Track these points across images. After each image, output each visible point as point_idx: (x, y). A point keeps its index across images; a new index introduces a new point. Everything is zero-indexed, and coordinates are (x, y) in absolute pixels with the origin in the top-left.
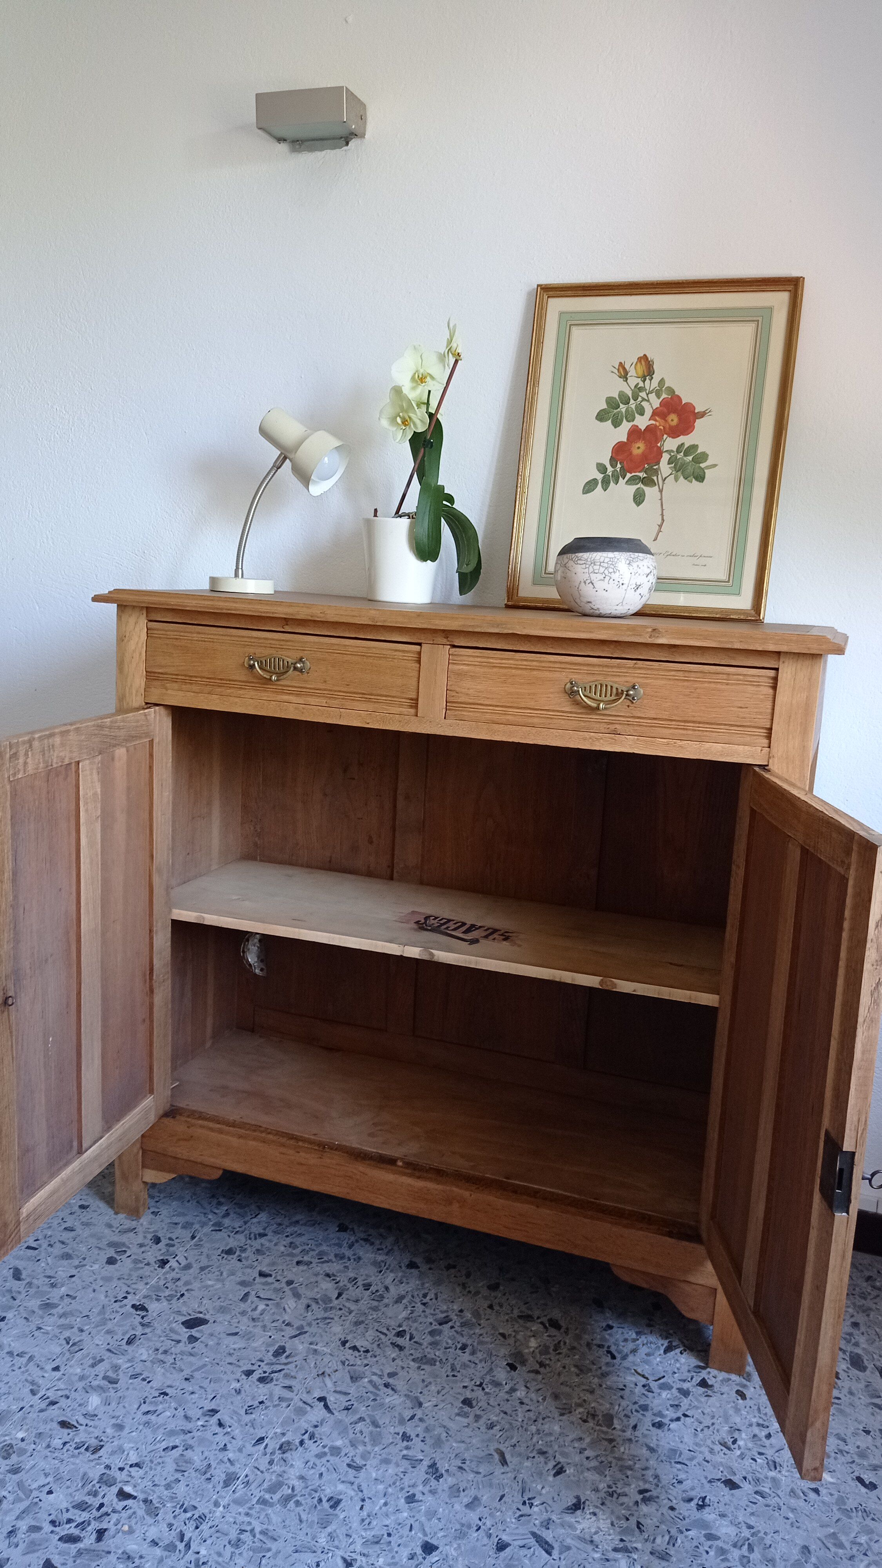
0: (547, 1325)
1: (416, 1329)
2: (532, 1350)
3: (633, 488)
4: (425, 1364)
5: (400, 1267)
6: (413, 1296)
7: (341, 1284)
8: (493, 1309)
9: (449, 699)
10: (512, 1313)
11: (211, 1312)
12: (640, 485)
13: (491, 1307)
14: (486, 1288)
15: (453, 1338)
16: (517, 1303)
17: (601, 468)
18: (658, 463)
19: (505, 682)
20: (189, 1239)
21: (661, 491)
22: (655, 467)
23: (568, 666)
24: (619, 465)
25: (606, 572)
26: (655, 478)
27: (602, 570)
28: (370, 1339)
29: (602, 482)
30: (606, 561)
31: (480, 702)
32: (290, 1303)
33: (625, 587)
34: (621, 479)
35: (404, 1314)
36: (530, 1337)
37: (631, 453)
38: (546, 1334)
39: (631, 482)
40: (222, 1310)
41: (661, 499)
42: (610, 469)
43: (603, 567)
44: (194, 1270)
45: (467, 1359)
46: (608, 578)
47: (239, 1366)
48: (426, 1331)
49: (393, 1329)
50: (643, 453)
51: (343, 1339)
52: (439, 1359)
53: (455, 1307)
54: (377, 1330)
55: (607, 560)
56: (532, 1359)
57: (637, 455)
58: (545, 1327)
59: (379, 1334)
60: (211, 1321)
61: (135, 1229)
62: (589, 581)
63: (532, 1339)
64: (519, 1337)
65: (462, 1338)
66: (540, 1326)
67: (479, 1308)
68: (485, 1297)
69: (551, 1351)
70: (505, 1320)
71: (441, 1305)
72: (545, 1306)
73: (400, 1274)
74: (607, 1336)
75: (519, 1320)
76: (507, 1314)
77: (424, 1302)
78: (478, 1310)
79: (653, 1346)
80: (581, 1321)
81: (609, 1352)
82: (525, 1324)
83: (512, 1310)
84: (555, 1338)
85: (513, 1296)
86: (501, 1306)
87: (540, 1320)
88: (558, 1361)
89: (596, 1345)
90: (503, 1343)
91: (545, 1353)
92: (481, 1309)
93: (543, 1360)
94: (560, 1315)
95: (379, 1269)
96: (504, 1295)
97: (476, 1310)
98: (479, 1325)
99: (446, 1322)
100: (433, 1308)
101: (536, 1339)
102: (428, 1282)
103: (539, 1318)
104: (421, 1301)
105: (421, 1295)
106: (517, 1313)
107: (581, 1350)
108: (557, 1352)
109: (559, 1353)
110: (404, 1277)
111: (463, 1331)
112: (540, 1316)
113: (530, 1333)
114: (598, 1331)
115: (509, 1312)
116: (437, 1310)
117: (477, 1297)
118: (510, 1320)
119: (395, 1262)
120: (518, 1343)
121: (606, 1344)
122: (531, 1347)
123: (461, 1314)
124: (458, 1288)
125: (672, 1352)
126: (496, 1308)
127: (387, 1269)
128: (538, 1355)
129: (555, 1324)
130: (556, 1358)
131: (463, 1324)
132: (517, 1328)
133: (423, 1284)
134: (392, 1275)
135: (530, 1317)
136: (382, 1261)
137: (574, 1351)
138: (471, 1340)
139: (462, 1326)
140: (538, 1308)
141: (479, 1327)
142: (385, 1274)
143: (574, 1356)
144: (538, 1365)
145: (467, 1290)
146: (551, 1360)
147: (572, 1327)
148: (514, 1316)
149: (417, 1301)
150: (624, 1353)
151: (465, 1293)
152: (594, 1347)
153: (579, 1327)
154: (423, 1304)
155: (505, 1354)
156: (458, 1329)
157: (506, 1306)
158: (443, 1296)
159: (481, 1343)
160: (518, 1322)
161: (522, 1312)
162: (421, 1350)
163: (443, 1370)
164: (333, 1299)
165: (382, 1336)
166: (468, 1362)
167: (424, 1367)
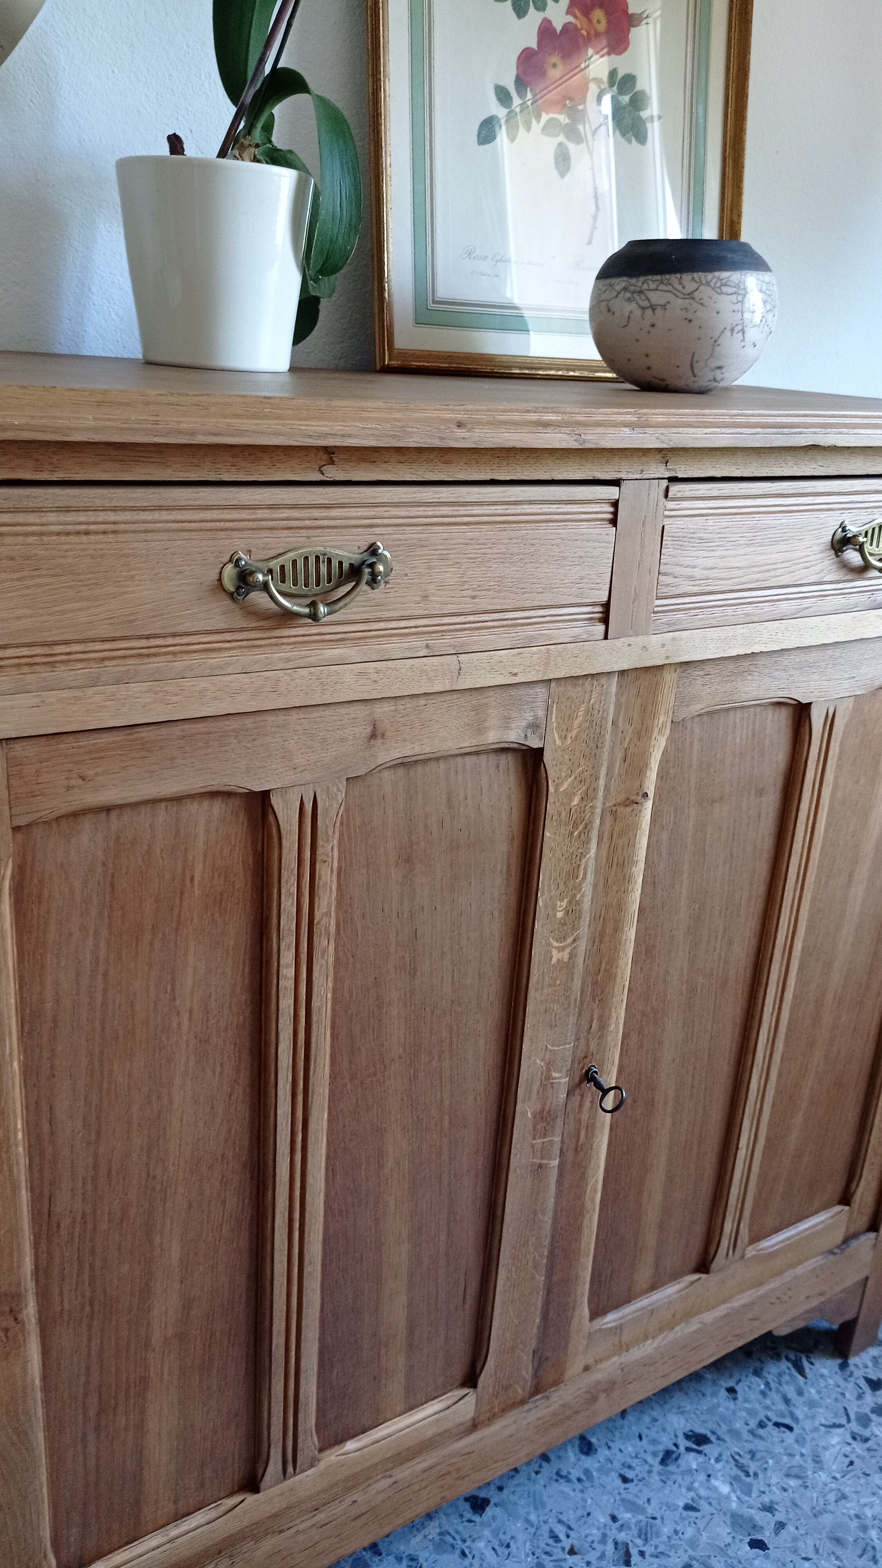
0: (694, 1447)
2: (734, 1498)
3: (552, 143)
5: (470, 1521)
8: (632, 1481)
10: (651, 1466)
12: (562, 138)
13: (625, 1480)
14: (583, 1457)
16: (633, 1446)
17: (503, 95)
21: (590, 153)
22: (579, 107)
29: (506, 125)
34: (534, 122)
36: (708, 1481)
38: (712, 1461)
39: (548, 129)
42: (516, 99)
53: (602, 1520)
56: (753, 1512)
58: (699, 1452)
63: (715, 1483)
64: (703, 1492)
65: (671, 1559)
66: (692, 1455)
67: (619, 1494)
68: (600, 1470)
69: (748, 1480)
70: (662, 1484)
71: (587, 1532)
72: (657, 1423)
73: (487, 1533)
74: (747, 1405)
75: (670, 1468)
76: (650, 1472)
77: (567, 1549)
78: (623, 1496)
79: (786, 1378)
80: (705, 1408)
81: (777, 1425)
82: (681, 1469)
83: (646, 1462)
84: (724, 1457)
85: (616, 1439)
86: (630, 1467)
87: (682, 1449)
88: (769, 1485)
89: (757, 1427)
90: (705, 1521)
91: (747, 1490)
92: (623, 1492)
93: (760, 1500)
94: (683, 1421)
95: (458, 1552)
96: (609, 1448)
97: (622, 1500)
98: (654, 1518)
99: (628, 1554)
100: (587, 1545)
101: (716, 1478)
102: (528, 1513)
103: (676, 1445)
104: (563, 1549)
105: (551, 1541)
106: (655, 1462)
107: (762, 1449)
108: (751, 1474)
109: (756, 1475)
110: (495, 1533)
111: (656, 1547)
112: (674, 1441)
113: (702, 1477)
114: (732, 1407)
115: (646, 1467)
116: (595, 1545)
117: (596, 1482)
118: (663, 1478)
119: (455, 1520)
120: (714, 1502)
121: (761, 1416)
122: (729, 1493)
123: (620, 1522)
124: (564, 1487)
125: (807, 1371)
126: (630, 1474)
127: (464, 1541)
128: (748, 1499)
129: (700, 1440)
130: (762, 1483)
131: (644, 1535)
132: (684, 1484)
133: (527, 1521)
134: (481, 1544)
135: (668, 1454)
136: (441, 1534)
137: (758, 1455)
138: (681, 1552)
139: (646, 1540)
140: (658, 1432)
141: (658, 1522)
142: (475, 1552)
143: (767, 1462)
144: (768, 1514)
145: (576, 1481)
146: (764, 1492)
147: (713, 1426)
148: (657, 1467)
149: (558, 1554)
150: (786, 1413)
151: (579, 1486)
152: (761, 1432)
153: (716, 1419)
154: (572, 1552)
155: (728, 1534)
156: (649, 1550)
157: (634, 1463)
158: (570, 1516)
159: (693, 1543)
160: (673, 1473)
161: (654, 1454)
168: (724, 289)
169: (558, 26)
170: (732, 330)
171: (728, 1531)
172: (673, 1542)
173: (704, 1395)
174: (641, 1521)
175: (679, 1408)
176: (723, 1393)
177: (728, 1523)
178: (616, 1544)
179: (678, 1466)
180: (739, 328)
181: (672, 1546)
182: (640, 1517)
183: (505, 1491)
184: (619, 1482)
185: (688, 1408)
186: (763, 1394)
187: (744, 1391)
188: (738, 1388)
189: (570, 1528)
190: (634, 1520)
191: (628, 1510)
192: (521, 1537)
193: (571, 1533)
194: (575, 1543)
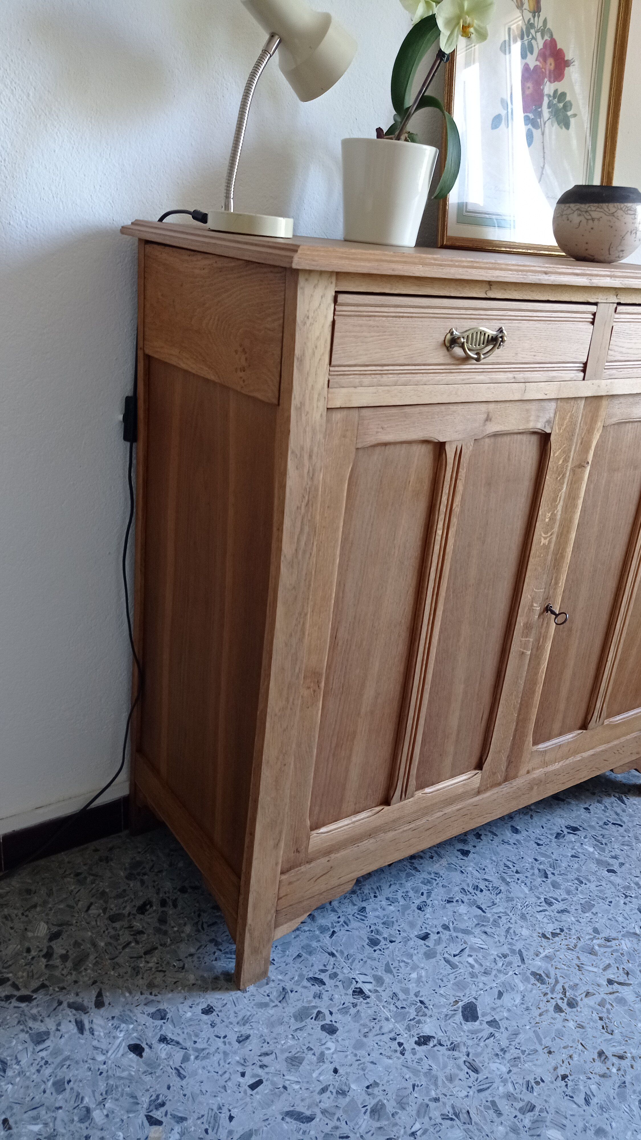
0: (572, 832)
1: (547, 892)
2: (596, 853)
3: (526, 128)
6: (505, 873)
7: (466, 901)
8: (542, 845)
11: (461, 994)
12: (532, 126)
13: (538, 845)
14: (515, 834)
15: (566, 880)
16: (539, 831)
18: (541, 106)
20: (332, 959)
21: (543, 134)
22: (539, 110)
26: (539, 121)
29: (505, 119)
32: (476, 940)
35: (525, 888)
36: (582, 846)
37: (524, 93)
38: (582, 838)
40: (460, 986)
44: (387, 978)
47: (547, 1011)
48: (552, 888)
49: (540, 903)
50: (533, 94)
51: (540, 935)
52: (588, 900)
53: (530, 860)
54: (537, 912)
56: (607, 858)
57: (529, 95)
58: (575, 834)
59: (543, 913)
60: (474, 1001)
61: (284, 989)
63: (585, 847)
64: (579, 850)
65: (568, 876)
66: (571, 835)
68: (524, 840)
69: (602, 846)
70: (558, 847)
71: (523, 865)
73: (472, 864)
74: (597, 815)
75: (561, 840)
76: (551, 841)
77: (515, 871)
78: (539, 851)
79: (615, 804)
80: (574, 816)
81: (614, 824)
82: (566, 841)
83: (548, 837)
84: (588, 837)
86: (539, 839)
87: (565, 833)
88: (614, 848)
89: (604, 825)
90: (583, 861)
91: (603, 850)
92: (538, 849)
93: (610, 854)
94: (563, 821)
98: (557, 860)
101: (586, 845)
102: (491, 857)
103: (562, 831)
104: (513, 871)
106: (553, 837)
107: (607, 833)
108: (604, 844)
109: (606, 844)
110: (476, 864)
111: (560, 871)
112: (561, 829)
113: (578, 844)
114: (589, 816)
115: (549, 840)
116: (528, 870)
117: (524, 845)
118: (558, 844)
119: (455, 859)
120: (586, 855)
121: (605, 820)
122: (593, 851)
123: (540, 862)
124: (507, 846)
125: (626, 802)
126: (540, 842)
128: (603, 853)
129: (574, 830)
130: (610, 848)
131: (553, 866)
132: (569, 847)
133: (492, 860)
134: (470, 868)
135: (559, 834)
136: (448, 864)
137: (606, 836)
138: (573, 873)
139: (554, 869)
141: (559, 861)
142: (468, 872)
143: (611, 839)
144: (615, 860)
145: (513, 844)
146: (611, 851)
147: (580, 824)
148: (554, 840)
150: (618, 819)
151: (515, 846)
152: (606, 827)
155: (596, 867)
156: (556, 872)
157: (542, 837)
158: (513, 858)
159: (578, 870)
160: (563, 842)
161: (552, 834)
162: (573, 903)
163: (601, 904)
164: (483, 914)
165: (547, 913)
166: (597, 888)
167: (594, 910)
168: (629, 212)
169: (532, 67)
170: (631, 232)
172: (568, 869)
174: (550, 861)
176: (583, 810)
177: (595, 863)
178: (539, 870)
180: (635, 231)
181: (568, 871)
183: (477, 848)
184: (536, 845)
186: (604, 811)
187: (594, 809)
188: (590, 808)
189: (514, 863)
190: (546, 861)
191: (543, 857)
192: (490, 866)
193: (515, 865)
194: (518, 869)
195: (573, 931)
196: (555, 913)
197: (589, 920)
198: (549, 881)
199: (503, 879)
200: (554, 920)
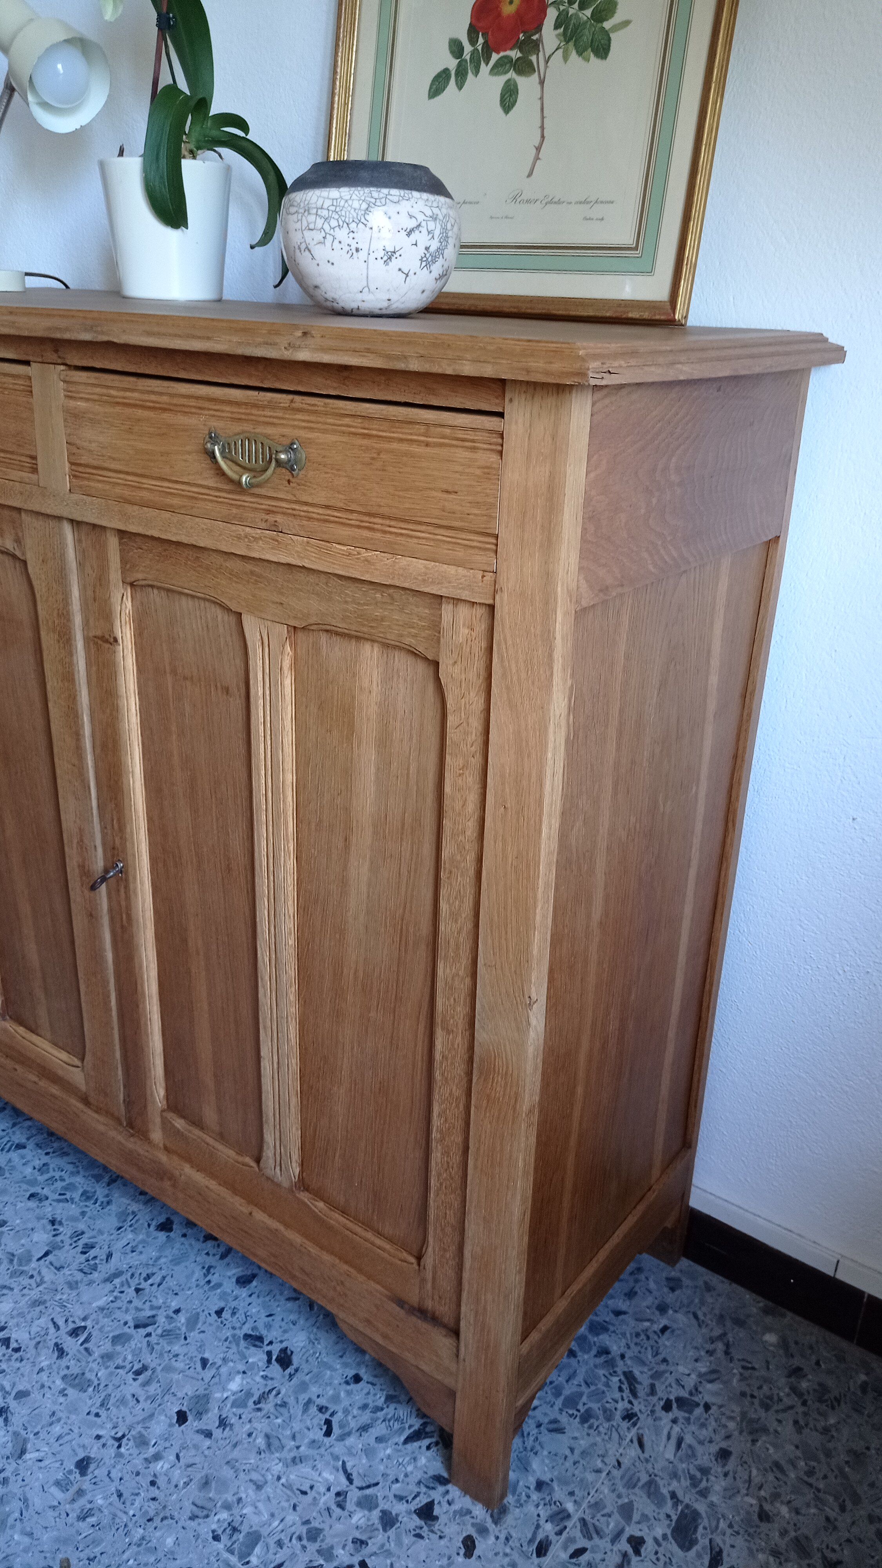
0: (274, 1358)
1: (101, 1330)
2: (226, 1395)
3: (500, 81)
4: (73, 1386)
5: (149, 1225)
6: (132, 1275)
7: (59, 1239)
8: (220, 1317)
9: (74, 459)
10: (241, 1328)
12: (511, 74)
13: (219, 1313)
14: (234, 1280)
15: (137, 1353)
16: (258, 1312)
17: (456, 48)
18: (539, 28)
19: (130, 431)
21: (542, 82)
22: (535, 38)
23: (207, 405)
24: (481, 40)
25: (326, 227)
26: (533, 58)
27: (320, 222)
28: (34, 1329)
29: (457, 75)
30: (325, 206)
31: (106, 465)
33: (363, 255)
34: (483, 65)
35: (101, 1302)
36: (238, 1373)
37: (499, 15)
38: (262, 1373)
39: (497, 69)
41: (542, 98)
42: (468, 48)
43: (321, 217)
45: (133, 1391)
46: (329, 239)
48: (111, 1335)
49: (74, 1322)
50: (518, 12)
52: (96, 1382)
54: (52, 1319)
55: (327, 203)
56: (216, 1411)
57: (509, 16)
58: (269, 1361)
59: (51, 1326)
62: (303, 246)
63: (238, 1379)
64: (224, 1370)
65: (149, 1355)
66: (265, 1357)
67: (203, 1311)
68: (225, 1293)
69: (250, 1403)
70: (224, 1338)
71: (159, 1296)
72: (291, 1325)
73: (141, 1237)
74: (342, 1394)
75: (242, 1342)
76: (234, 1328)
78: (201, 1313)
79: (397, 1426)
80: (325, 1360)
81: (328, 1423)
82: (244, 1350)
83: (244, 1324)
84: (270, 1382)
85: (261, 1299)
86: (234, 1314)
87: (269, 1348)
88: (250, 1421)
89: (317, 1406)
90: (196, 1376)
91: (240, 1403)
92: (206, 1312)
93: (230, 1415)
94: (302, 1344)
95: (121, 1225)
96: (250, 1296)
97: (198, 1314)
98: (185, 1338)
99: (145, 1326)
100: (146, 1298)
101: (243, 1379)
102: (166, 1257)
103: (271, 1343)
104: (139, 1284)
105: (144, 1275)
106: (247, 1329)
107: (292, 1411)
108: (258, 1406)
109: (259, 1410)
110: (143, 1242)
111: (158, 1344)
112: (274, 1340)
113: (241, 1367)
114: (336, 1382)
115: (238, 1325)
116: (148, 1304)
117: (212, 1293)
118: (230, 1339)
119: (148, 1218)
120: (216, 1380)
121: (332, 1407)
122: (228, 1390)
123: (174, 1316)
124: (198, 1273)
125: (416, 1444)
126: (226, 1315)
127: (131, 1226)
128: (229, 1405)
129: (285, 1359)
130: (250, 1416)
131: (165, 1334)
132: (229, 1355)
133: (158, 1258)
134: (130, 1236)
135: (260, 1339)
136: (133, 1212)
137: (282, 1410)
138: (158, 1361)
139: (162, 1336)
140: (281, 1327)
141: (183, 1341)
142: (123, 1234)
143: (277, 1418)
144: (217, 1424)
145: (207, 1279)
146: (240, 1418)
147: (305, 1368)
148: (240, 1333)
149: (134, 1283)
150: (347, 1430)
151: (202, 1282)
152: (313, 1410)
153: (315, 1370)
154: (138, 1290)
155: (186, 1394)
156: (153, 1339)
157: (240, 1315)
158: (171, 1283)
159: (168, 1369)
160: (238, 1345)
161: (255, 1329)
162: (83, 1363)
163: (90, 1402)
164: (34, 1259)
165: (52, 1330)
166: (129, 1397)
167: (70, 1391)
171: (189, 1393)
172: (166, 1355)
173: (341, 1357)
174: (180, 1329)
175: (316, 1339)
176: (351, 1373)
177: (197, 1393)
178: (154, 1316)
179: (246, 1348)
181: (161, 1355)
182: (184, 1329)
184: (216, 1308)
185: (319, 1346)
186: (365, 1407)
187: (362, 1390)
188: (362, 1384)
189: (159, 1286)
190: (179, 1325)
191: (188, 1320)
192: (143, 1257)
193: (155, 1286)
194: (147, 1291)
195: (18, 1365)
196: (54, 1341)
197: (47, 1384)
198: (132, 1331)
199: (118, 1274)
200: (38, 1339)
